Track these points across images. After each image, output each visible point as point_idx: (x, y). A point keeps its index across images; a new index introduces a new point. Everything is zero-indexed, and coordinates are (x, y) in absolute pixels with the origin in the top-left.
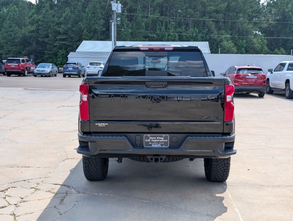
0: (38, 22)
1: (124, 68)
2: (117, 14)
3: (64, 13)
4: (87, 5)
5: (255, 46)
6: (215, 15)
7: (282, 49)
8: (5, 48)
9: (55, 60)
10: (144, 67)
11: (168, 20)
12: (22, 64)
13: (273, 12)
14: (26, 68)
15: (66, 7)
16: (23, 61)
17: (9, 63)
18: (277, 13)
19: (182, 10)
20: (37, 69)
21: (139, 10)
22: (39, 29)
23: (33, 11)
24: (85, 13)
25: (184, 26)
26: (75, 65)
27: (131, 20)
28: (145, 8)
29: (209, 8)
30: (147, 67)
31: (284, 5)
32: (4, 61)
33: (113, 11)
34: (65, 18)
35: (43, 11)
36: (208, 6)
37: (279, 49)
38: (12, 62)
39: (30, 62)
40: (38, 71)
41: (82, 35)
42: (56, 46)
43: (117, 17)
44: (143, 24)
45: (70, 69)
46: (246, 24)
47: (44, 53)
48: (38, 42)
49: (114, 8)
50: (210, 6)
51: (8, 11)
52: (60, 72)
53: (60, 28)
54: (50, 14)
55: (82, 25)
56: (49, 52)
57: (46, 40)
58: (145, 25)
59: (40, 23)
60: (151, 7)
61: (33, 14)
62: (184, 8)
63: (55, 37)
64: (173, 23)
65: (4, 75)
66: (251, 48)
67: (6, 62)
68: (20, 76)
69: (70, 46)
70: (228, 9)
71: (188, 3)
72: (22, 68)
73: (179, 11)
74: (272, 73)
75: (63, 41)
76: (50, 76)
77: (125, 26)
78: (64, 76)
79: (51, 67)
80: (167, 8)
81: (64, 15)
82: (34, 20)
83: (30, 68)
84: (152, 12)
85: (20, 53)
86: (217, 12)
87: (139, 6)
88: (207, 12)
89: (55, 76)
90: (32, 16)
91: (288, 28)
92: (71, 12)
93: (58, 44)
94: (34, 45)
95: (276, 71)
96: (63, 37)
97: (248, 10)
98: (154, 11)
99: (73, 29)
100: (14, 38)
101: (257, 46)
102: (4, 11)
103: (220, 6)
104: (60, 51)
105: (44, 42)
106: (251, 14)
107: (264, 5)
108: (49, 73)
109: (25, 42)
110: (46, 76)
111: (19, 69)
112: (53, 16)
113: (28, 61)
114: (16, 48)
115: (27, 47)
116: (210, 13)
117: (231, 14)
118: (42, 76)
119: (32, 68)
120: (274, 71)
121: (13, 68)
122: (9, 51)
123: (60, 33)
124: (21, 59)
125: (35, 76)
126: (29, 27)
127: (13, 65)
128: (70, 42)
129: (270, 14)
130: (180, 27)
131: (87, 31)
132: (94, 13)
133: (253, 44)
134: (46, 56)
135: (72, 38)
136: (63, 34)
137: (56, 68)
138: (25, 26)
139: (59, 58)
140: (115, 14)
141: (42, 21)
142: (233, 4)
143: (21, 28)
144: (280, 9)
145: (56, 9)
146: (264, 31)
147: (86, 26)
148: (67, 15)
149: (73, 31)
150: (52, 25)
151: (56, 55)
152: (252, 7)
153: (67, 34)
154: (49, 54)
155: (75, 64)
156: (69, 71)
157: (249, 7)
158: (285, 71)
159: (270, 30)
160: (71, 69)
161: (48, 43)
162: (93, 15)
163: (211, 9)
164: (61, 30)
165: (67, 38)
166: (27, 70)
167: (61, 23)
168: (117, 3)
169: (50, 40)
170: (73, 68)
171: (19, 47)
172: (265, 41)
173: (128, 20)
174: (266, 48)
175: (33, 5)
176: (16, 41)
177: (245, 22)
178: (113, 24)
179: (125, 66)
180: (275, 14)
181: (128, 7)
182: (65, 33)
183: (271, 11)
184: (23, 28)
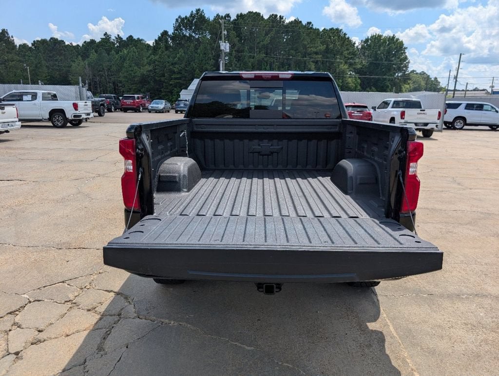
0: (155, 62)
1: (229, 106)
2: (225, 53)
3: (178, 54)
4: (199, 46)
5: (350, 85)
6: (315, 56)
7: (373, 88)
8: (126, 86)
9: (171, 98)
10: (248, 104)
11: (272, 61)
12: (137, 100)
13: (366, 54)
14: (141, 105)
15: (180, 48)
16: (138, 98)
17: (125, 99)
18: (370, 55)
19: (286, 51)
20: (151, 105)
21: (246, 51)
22: (155, 69)
23: (150, 52)
24: (197, 54)
25: (287, 67)
26: (186, 102)
27: (239, 60)
28: (251, 49)
29: (310, 49)
30: (252, 104)
31: (377, 47)
32: (121, 98)
33: (221, 50)
34: (179, 58)
35: (160, 52)
36: (308, 48)
37: (371, 88)
38: (128, 99)
39: (145, 99)
40: (152, 107)
41: (195, 74)
42: (171, 84)
43: (225, 56)
44: (250, 64)
45: (181, 105)
46: (343, 65)
47: (161, 91)
48: (155, 81)
49: (222, 48)
50: (310, 48)
51: (128, 52)
52: (172, 109)
53: (175, 67)
54: (166, 54)
55: (194, 64)
56: (165, 90)
57: (163, 79)
58: (252, 65)
59: (157, 63)
60: (257, 49)
61: (151, 55)
62: (287, 49)
63: (170, 76)
64: (277, 63)
65: (121, 111)
66: (346, 87)
67: (122, 99)
68: (136, 112)
69: (183, 84)
70: (327, 50)
71: (291, 45)
72: (137, 105)
73: (282, 52)
74: (375, 110)
75: (178, 80)
76: (163, 112)
77: (233, 65)
78: (177, 112)
79: (164, 104)
80: (271, 50)
81: (178, 55)
82: (151, 60)
83: (145, 105)
84: (258, 53)
85: (140, 90)
86: (316, 53)
87: (246, 48)
88: (308, 53)
89: (169, 112)
90: (149, 57)
91: (379, 69)
92: (184, 53)
93: (173, 83)
94: (152, 83)
95: (380, 108)
96: (178, 76)
97: (345, 52)
98: (260, 52)
99: (187, 69)
100: (134, 77)
101: (352, 85)
102: (124, 52)
103: (319, 48)
104: (175, 89)
105: (160, 81)
106: (347, 55)
107: (359, 47)
108: (162, 109)
109: (144, 80)
110: (160, 112)
111: (134, 105)
112: (169, 57)
113: (142, 98)
114: (136, 86)
115: (146, 85)
116: (310, 54)
117: (329, 55)
118: (156, 112)
119: (147, 105)
120: (378, 108)
121: (128, 105)
122: (130, 89)
123: (174, 72)
124: (136, 96)
125: (150, 112)
126: (146, 67)
127: (129, 101)
128: (184, 80)
129: (364, 56)
130: (283, 67)
131: (199, 70)
132: (205, 54)
133: (348, 83)
134: (163, 94)
135: (185, 77)
136: (178, 73)
137: (169, 105)
138: (143, 66)
139: (175, 96)
140: (223, 54)
141: (158, 61)
142: (331, 46)
143: (140, 68)
144: (373, 51)
145: (171, 50)
146: (358, 71)
147: (198, 66)
148: (181, 55)
149: (186, 70)
150: (168, 65)
151: (172, 93)
152: (348, 49)
153: (182, 73)
154: (165, 92)
155: (186, 100)
156: (181, 108)
157: (345, 49)
158: (389, 109)
159: (363, 71)
160: (183, 105)
161: (164, 82)
162: (204, 56)
163: (311, 50)
164: (176, 70)
165: (181, 77)
166: (142, 107)
167: (175, 63)
168: (225, 42)
169: (166, 79)
170: (185, 104)
171: (138, 86)
172: (359, 81)
173: (236, 61)
174: (359, 87)
175: (151, 46)
176: (136, 79)
177: (341, 63)
178: (221, 62)
179: (231, 103)
180: (368, 56)
181: (236, 48)
182: (179, 73)
183: (365, 53)
184: (142, 68)
